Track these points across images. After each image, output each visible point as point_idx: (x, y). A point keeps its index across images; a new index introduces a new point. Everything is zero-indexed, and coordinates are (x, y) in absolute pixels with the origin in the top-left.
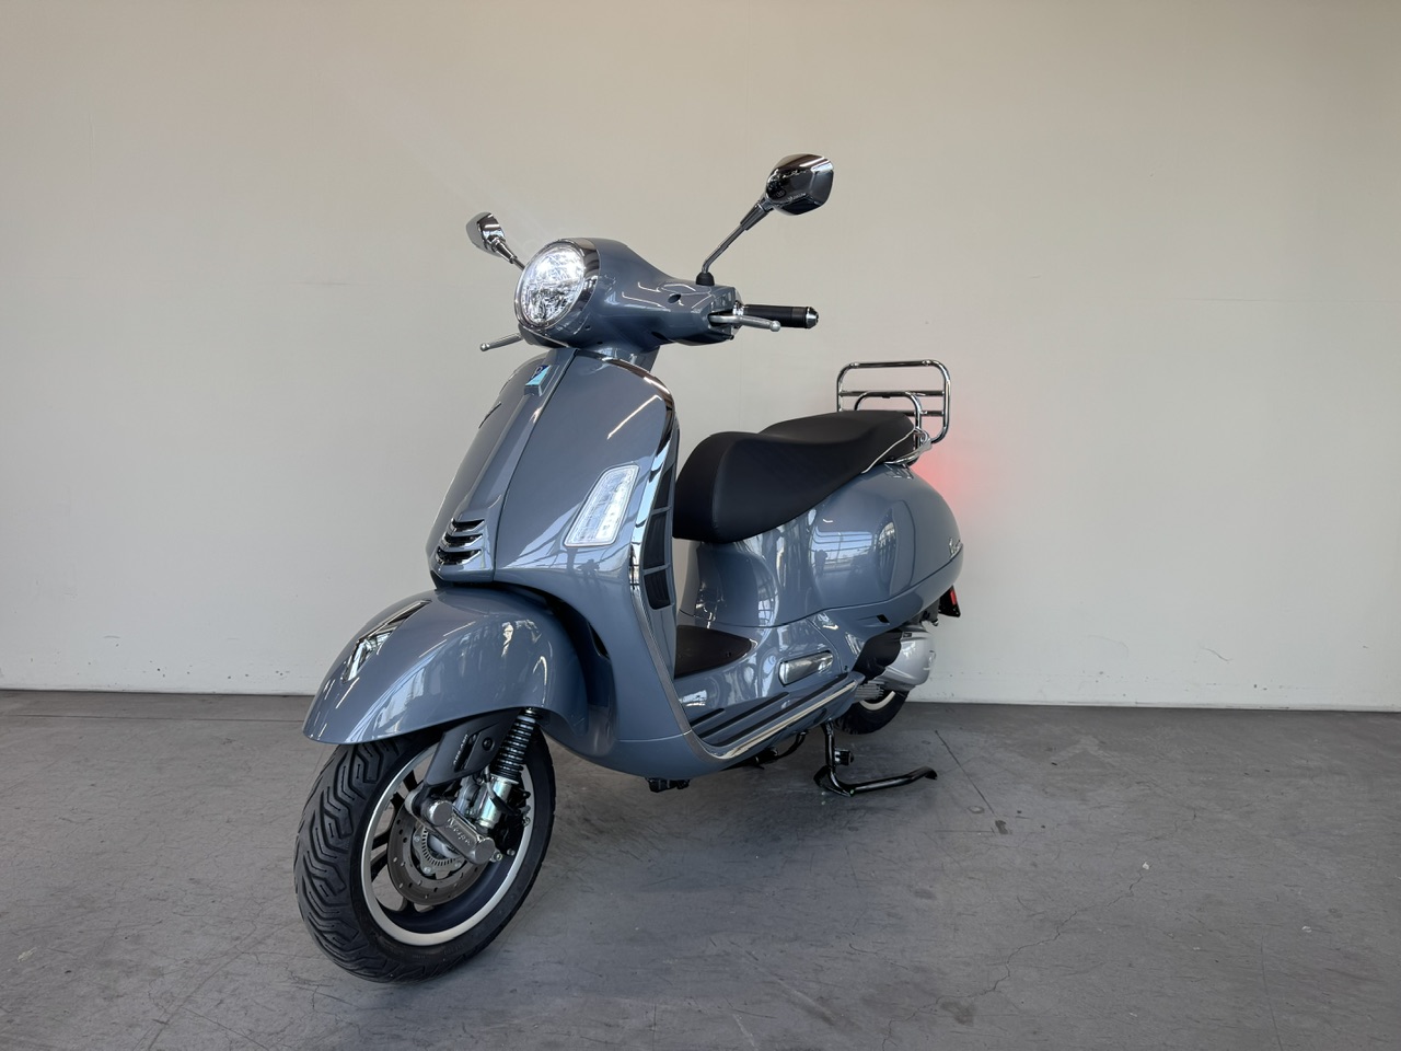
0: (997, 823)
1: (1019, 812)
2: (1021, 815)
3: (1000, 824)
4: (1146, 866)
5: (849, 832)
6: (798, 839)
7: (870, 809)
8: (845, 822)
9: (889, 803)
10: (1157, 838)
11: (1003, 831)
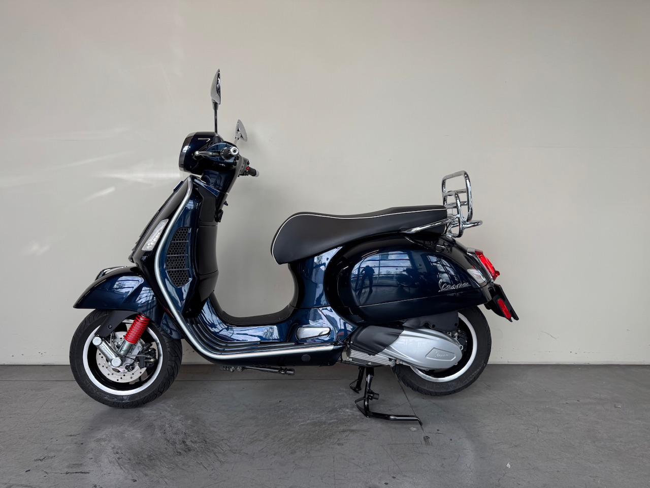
0: (424, 438)
1: (438, 430)
2: (439, 432)
3: (426, 438)
4: (508, 465)
5: (338, 447)
6: (306, 452)
7: (352, 431)
8: (336, 440)
9: (365, 426)
10: (516, 446)
11: (428, 443)
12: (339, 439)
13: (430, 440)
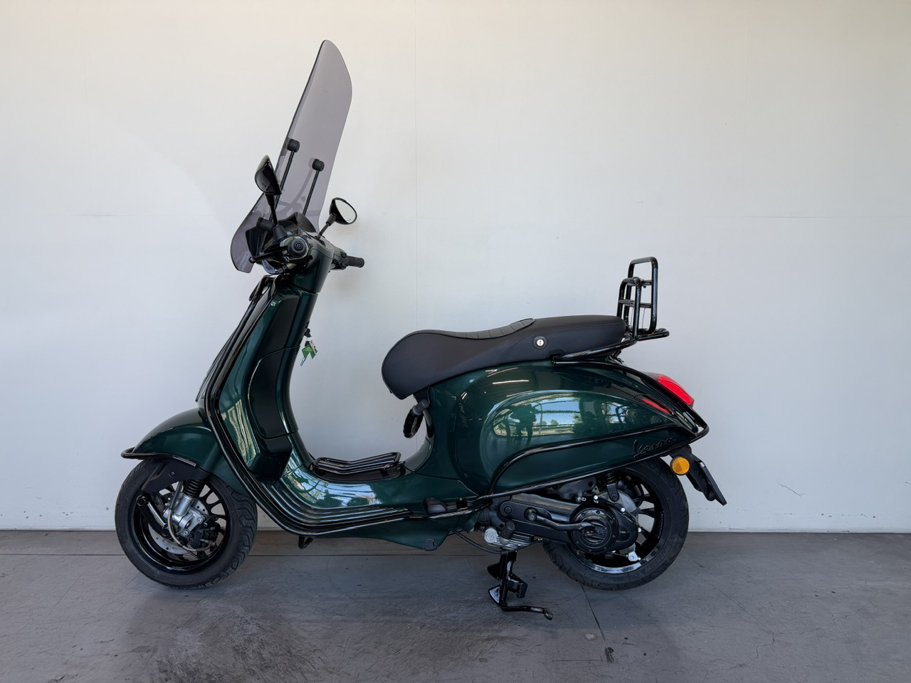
0: (606, 650)
1: (626, 639)
2: (628, 641)
3: (609, 651)
6: (434, 673)
7: (502, 639)
8: (478, 653)
9: (521, 631)
10: (740, 666)
11: (610, 659)
12: (481, 652)
13: (614, 654)
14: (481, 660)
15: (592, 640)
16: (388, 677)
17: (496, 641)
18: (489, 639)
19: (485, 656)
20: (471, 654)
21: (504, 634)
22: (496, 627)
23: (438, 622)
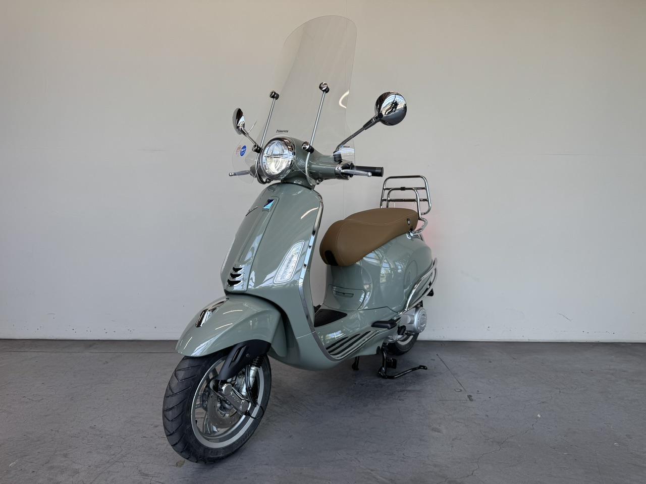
0: (468, 396)
1: (478, 391)
4: (539, 416)
6: (376, 405)
7: (409, 391)
8: (397, 397)
9: (418, 388)
10: (543, 402)
11: (471, 400)
12: (399, 397)
13: (473, 398)
14: (400, 400)
15: (459, 392)
16: (352, 407)
17: (406, 392)
18: (401, 391)
19: (402, 398)
20: (394, 397)
21: (409, 388)
22: (404, 386)
23: (370, 383)
